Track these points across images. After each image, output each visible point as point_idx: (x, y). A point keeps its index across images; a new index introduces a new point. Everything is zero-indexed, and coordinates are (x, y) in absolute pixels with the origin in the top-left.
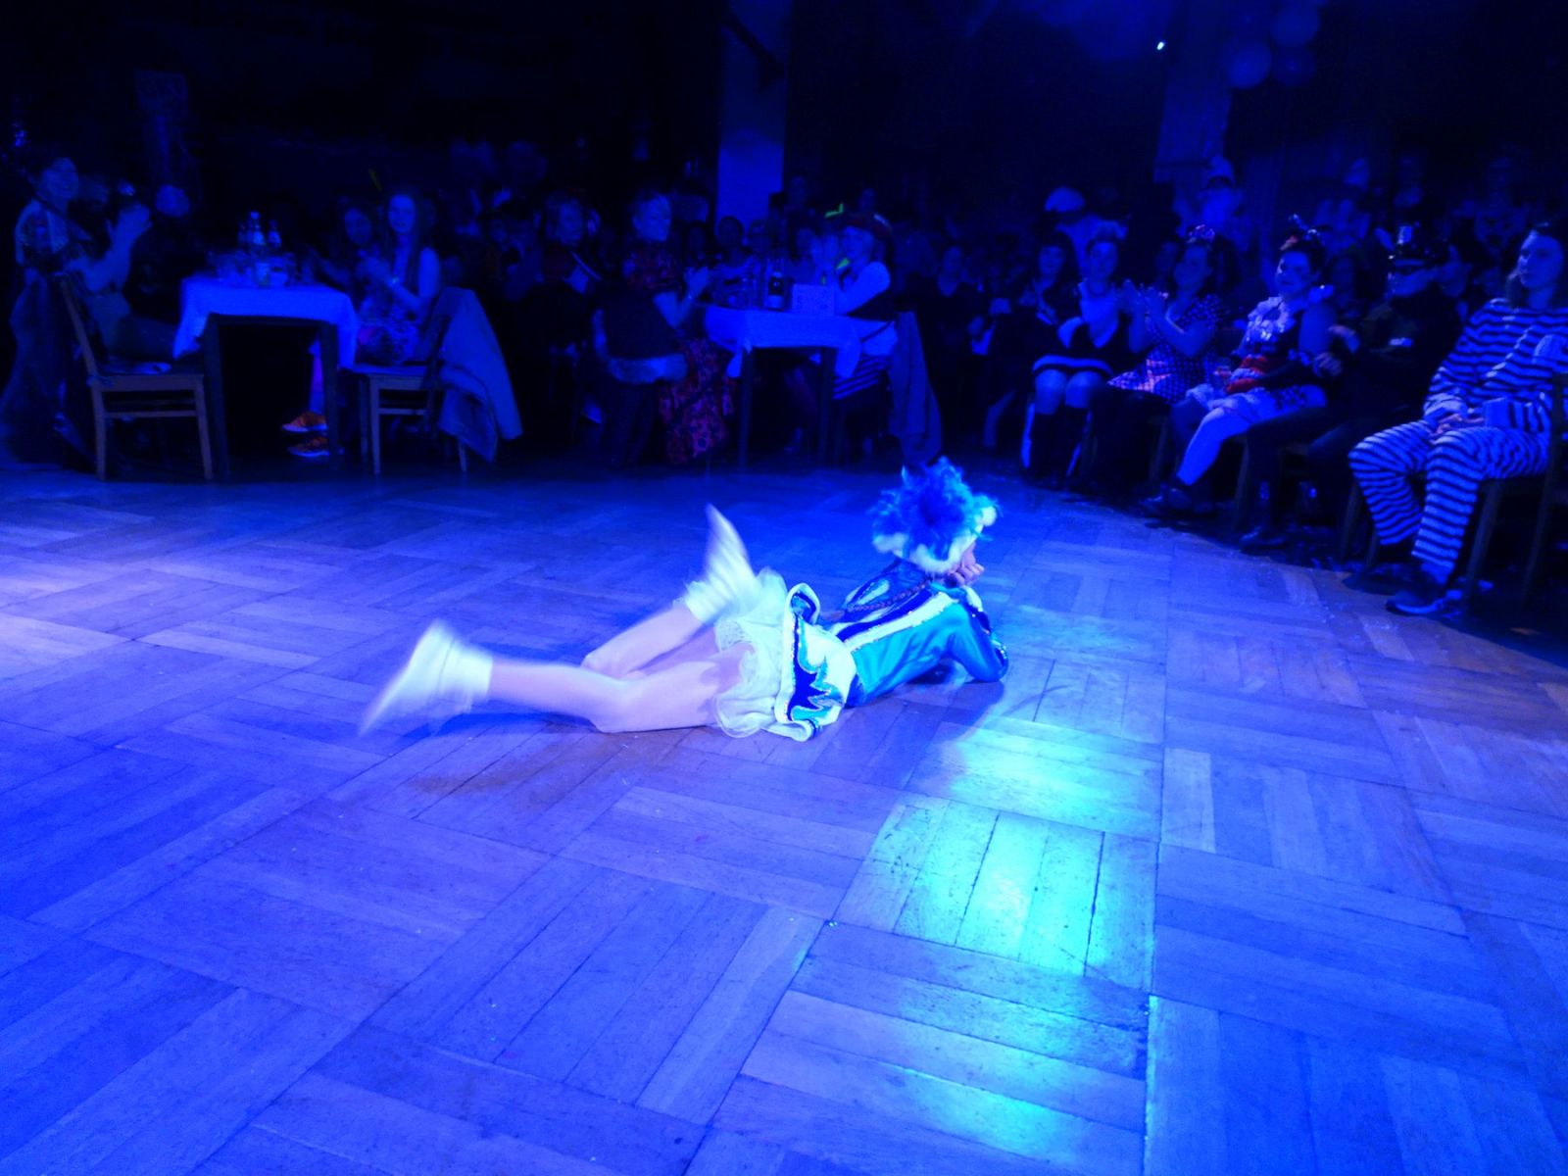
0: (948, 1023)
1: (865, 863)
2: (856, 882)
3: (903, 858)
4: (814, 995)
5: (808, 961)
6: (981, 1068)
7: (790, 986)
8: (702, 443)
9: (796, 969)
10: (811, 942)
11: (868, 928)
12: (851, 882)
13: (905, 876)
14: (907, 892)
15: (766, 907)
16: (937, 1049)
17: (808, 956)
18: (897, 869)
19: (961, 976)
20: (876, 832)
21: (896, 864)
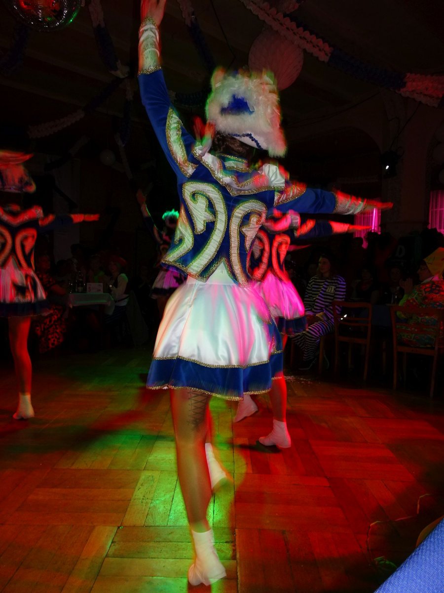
0: (167, 556)
1: (132, 500)
2: (129, 509)
3: (146, 496)
4: (117, 557)
5: (113, 544)
6: (180, 570)
7: (107, 556)
8: (53, 344)
9: (108, 549)
10: (113, 536)
11: (135, 526)
12: (127, 509)
13: (147, 503)
14: (148, 509)
15: (94, 527)
16: (164, 566)
17: (112, 542)
18: (144, 501)
19: (170, 537)
20: (134, 488)
21: (143, 499)
